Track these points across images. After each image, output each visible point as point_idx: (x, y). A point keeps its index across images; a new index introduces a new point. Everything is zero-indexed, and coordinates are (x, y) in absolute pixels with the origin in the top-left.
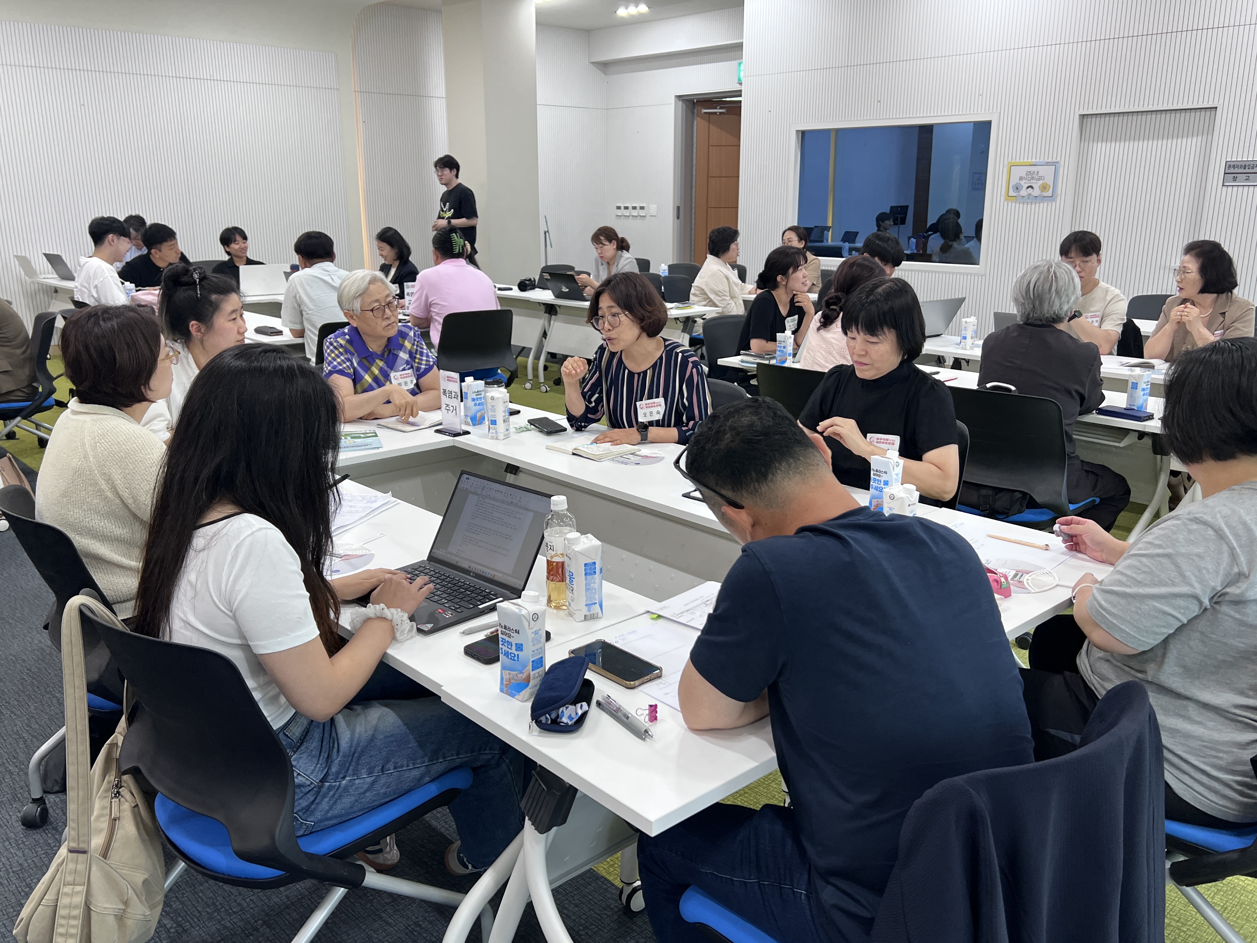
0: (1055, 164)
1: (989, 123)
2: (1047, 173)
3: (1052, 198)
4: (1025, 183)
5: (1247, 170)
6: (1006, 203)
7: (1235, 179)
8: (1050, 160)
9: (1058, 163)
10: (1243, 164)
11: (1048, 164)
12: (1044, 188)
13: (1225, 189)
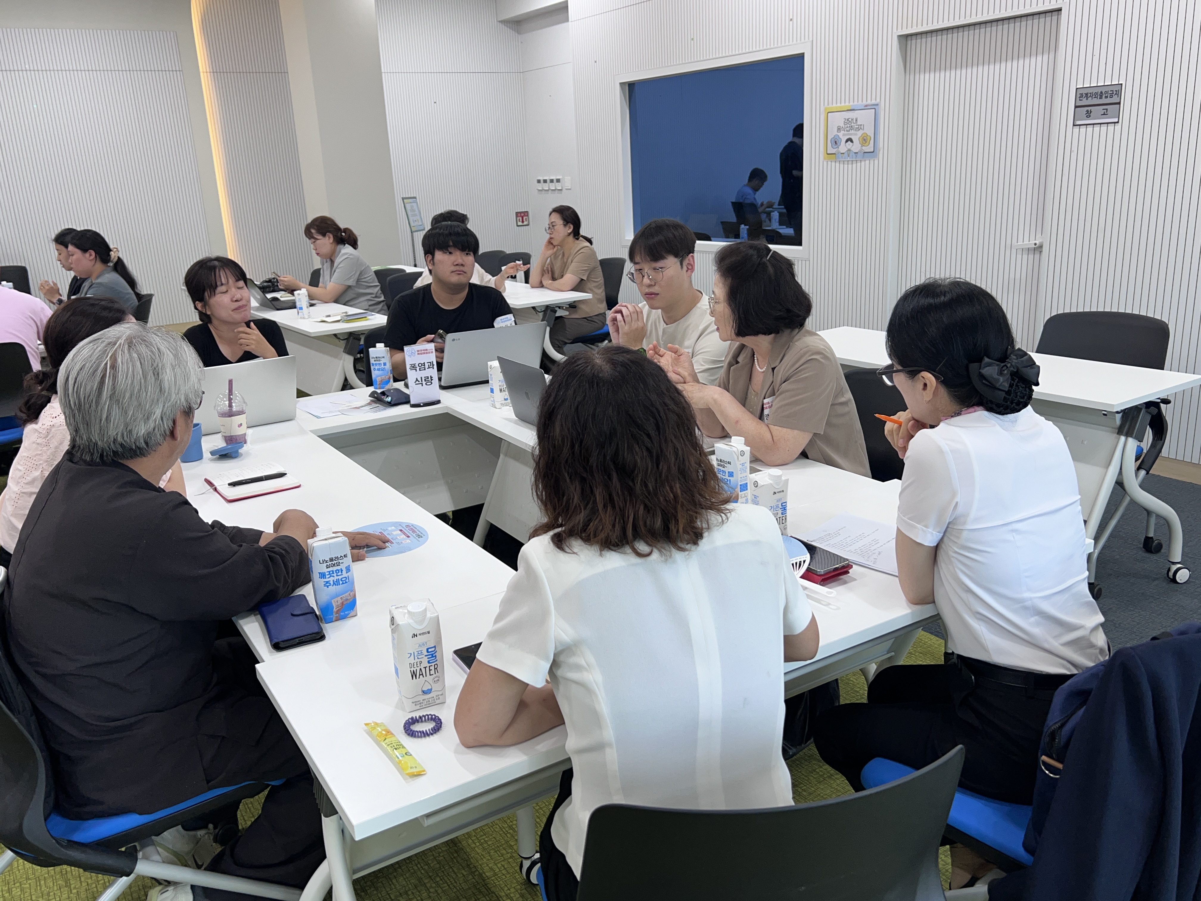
0: (875, 107)
1: (801, 56)
2: (865, 118)
3: (873, 154)
4: (844, 135)
5: (1104, 101)
6: (825, 163)
7: (1088, 115)
8: (869, 102)
9: (877, 105)
10: (1099, 90)
11: (866, 107)
12: (864, 140)
13: (1076, 129)
